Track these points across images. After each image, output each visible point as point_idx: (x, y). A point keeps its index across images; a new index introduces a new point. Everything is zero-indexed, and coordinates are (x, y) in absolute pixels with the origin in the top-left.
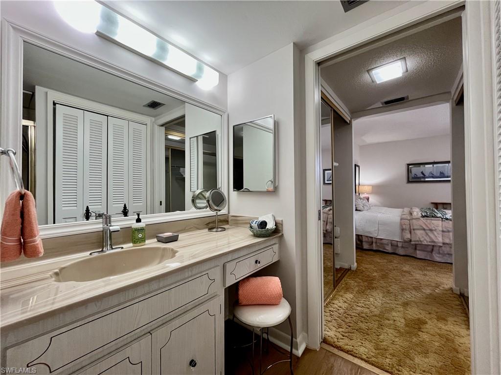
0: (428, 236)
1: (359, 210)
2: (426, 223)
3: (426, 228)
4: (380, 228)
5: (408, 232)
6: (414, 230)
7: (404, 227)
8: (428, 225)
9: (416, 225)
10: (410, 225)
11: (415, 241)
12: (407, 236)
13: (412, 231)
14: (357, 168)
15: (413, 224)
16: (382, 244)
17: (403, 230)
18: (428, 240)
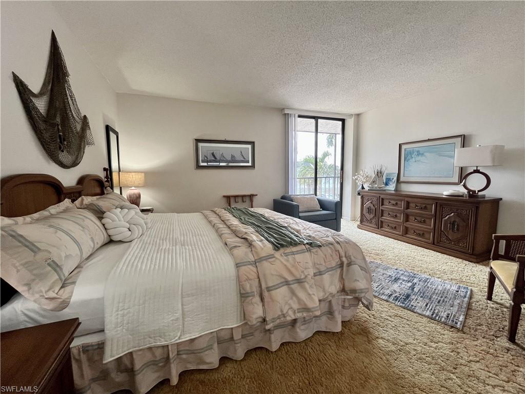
0: (294, 298)
1: (121, 242)
2: (288, 264)
3: (290, 278)
4: (186, 308)
5: (257, 299)
6: (269, 289)
7: (248, 287)
8: (293, 270)
9: (272, 275)
10: (259, 278)
11: (273, 320)
12: (257, 311)
13: (266, 294)
14: (113, 137)
15: (264, 275)
16: (192, 352)
17: (243, 296)
18: (296, 306)
